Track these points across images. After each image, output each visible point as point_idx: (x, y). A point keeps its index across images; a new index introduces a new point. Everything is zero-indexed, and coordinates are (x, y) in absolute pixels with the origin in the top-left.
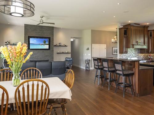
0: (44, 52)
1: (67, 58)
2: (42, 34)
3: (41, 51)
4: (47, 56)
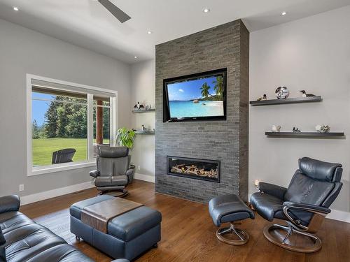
0: (206, 128)
1: (305, 160)
2: (200, 62)
3: (197, 125)
4: (215, 144)
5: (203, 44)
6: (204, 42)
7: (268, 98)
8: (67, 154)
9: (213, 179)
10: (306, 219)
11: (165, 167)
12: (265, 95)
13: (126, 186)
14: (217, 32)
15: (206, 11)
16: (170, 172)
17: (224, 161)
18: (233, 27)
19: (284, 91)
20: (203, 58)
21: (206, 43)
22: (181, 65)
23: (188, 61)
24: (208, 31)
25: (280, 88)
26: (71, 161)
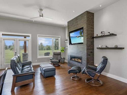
5: (78, 20)
6: (78, 19)
7: (98, 36)
8: (48, 54)
9: (80, 62)
10: (93, 75)
11: (70, 58)
12: (97, 35)
13: (58, 63)
14: (81, 16)
15: (74, 12)
16: (71, 60)
17: (83, 57)
18: (85, 14)
19: (104, 33)
20: (78, 25)
21: (79, 20)
22: (73, 27)
23: (75, 26)
24: (79, 16)
25: (102, 32)
26: (49, 55)
